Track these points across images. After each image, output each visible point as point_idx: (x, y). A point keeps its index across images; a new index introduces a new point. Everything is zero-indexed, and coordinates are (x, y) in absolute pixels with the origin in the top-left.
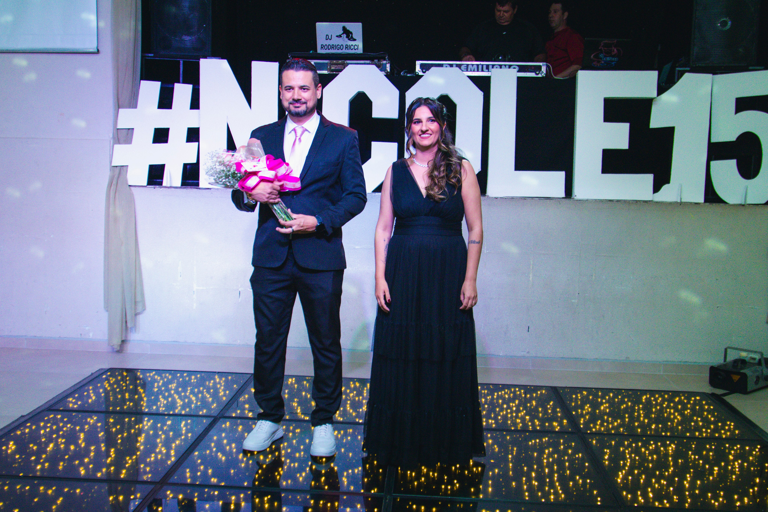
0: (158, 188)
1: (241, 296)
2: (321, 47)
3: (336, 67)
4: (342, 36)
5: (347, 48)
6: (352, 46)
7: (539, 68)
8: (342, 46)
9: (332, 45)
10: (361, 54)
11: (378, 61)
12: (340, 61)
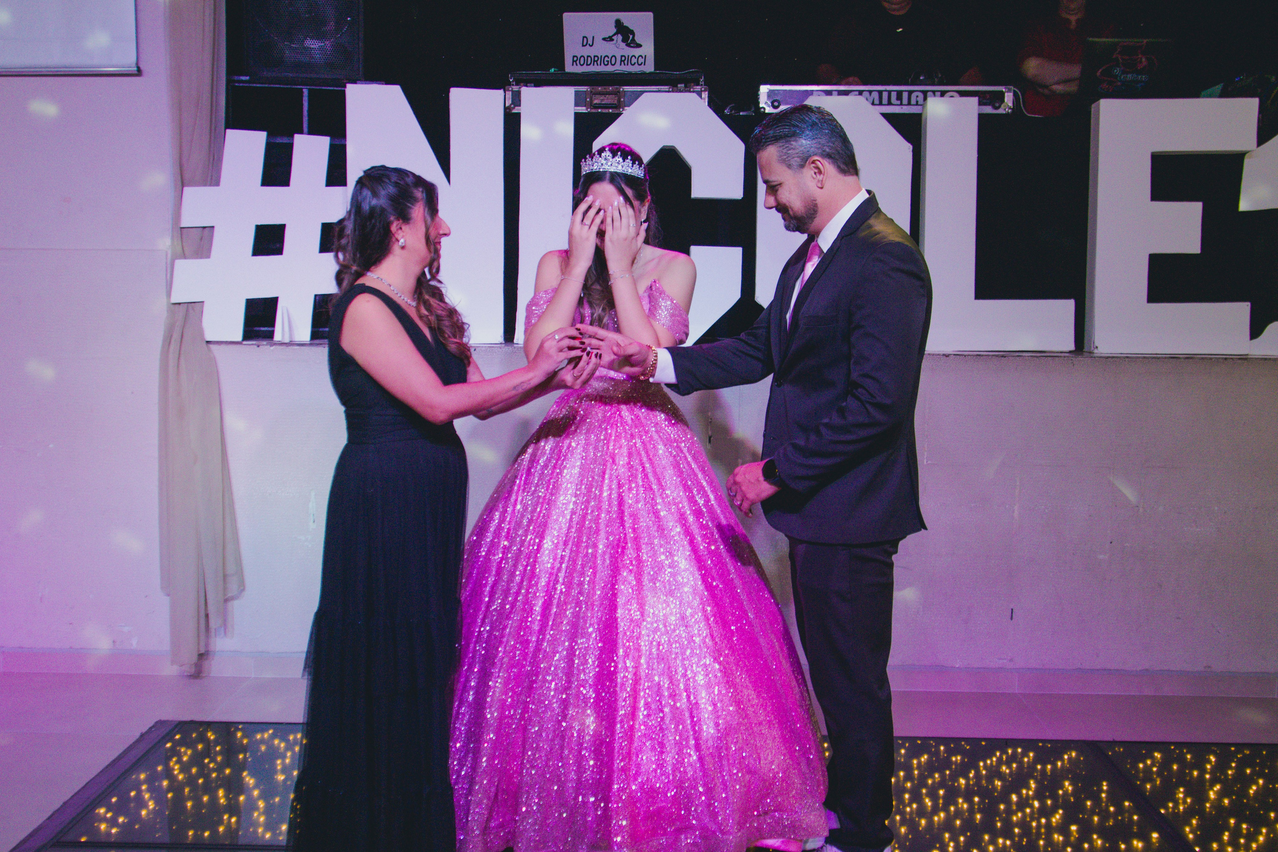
0: (266, 347)
2: (573, 61)
3: (602, 100)
4: (614, 38)
5: (624, 61)
6: (633, 58)
7: (1000, 97)
8: (613, 58)
9: (595, 57)
10: (651, 73)
11: (686, 87)
12: (611, 89)
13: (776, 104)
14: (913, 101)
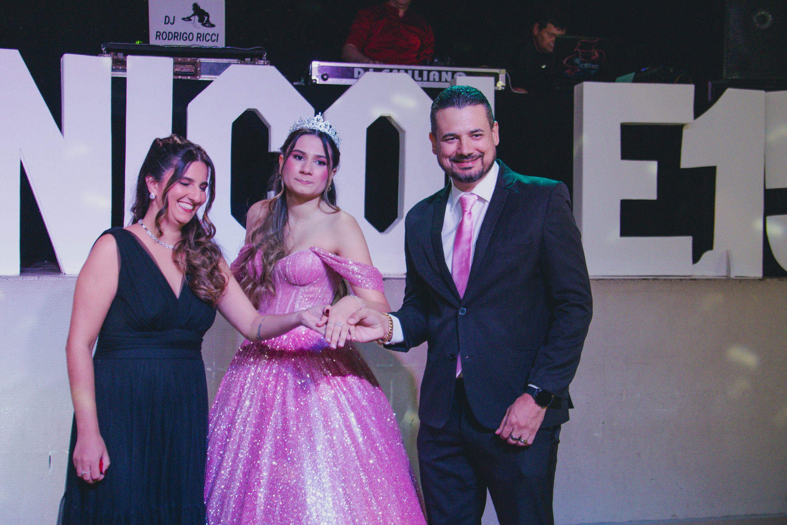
1: (52, 465)
2: (157, 36)
3: (182, 69)
4: (192, 18)
5: (200, 38)
6: (208, 36)
8: (191, 35)
9: (175, 33)
10: (223, 49)
11: (251, 60)
12: (189, 60)
13: (325, 77)
14: (431, 79)
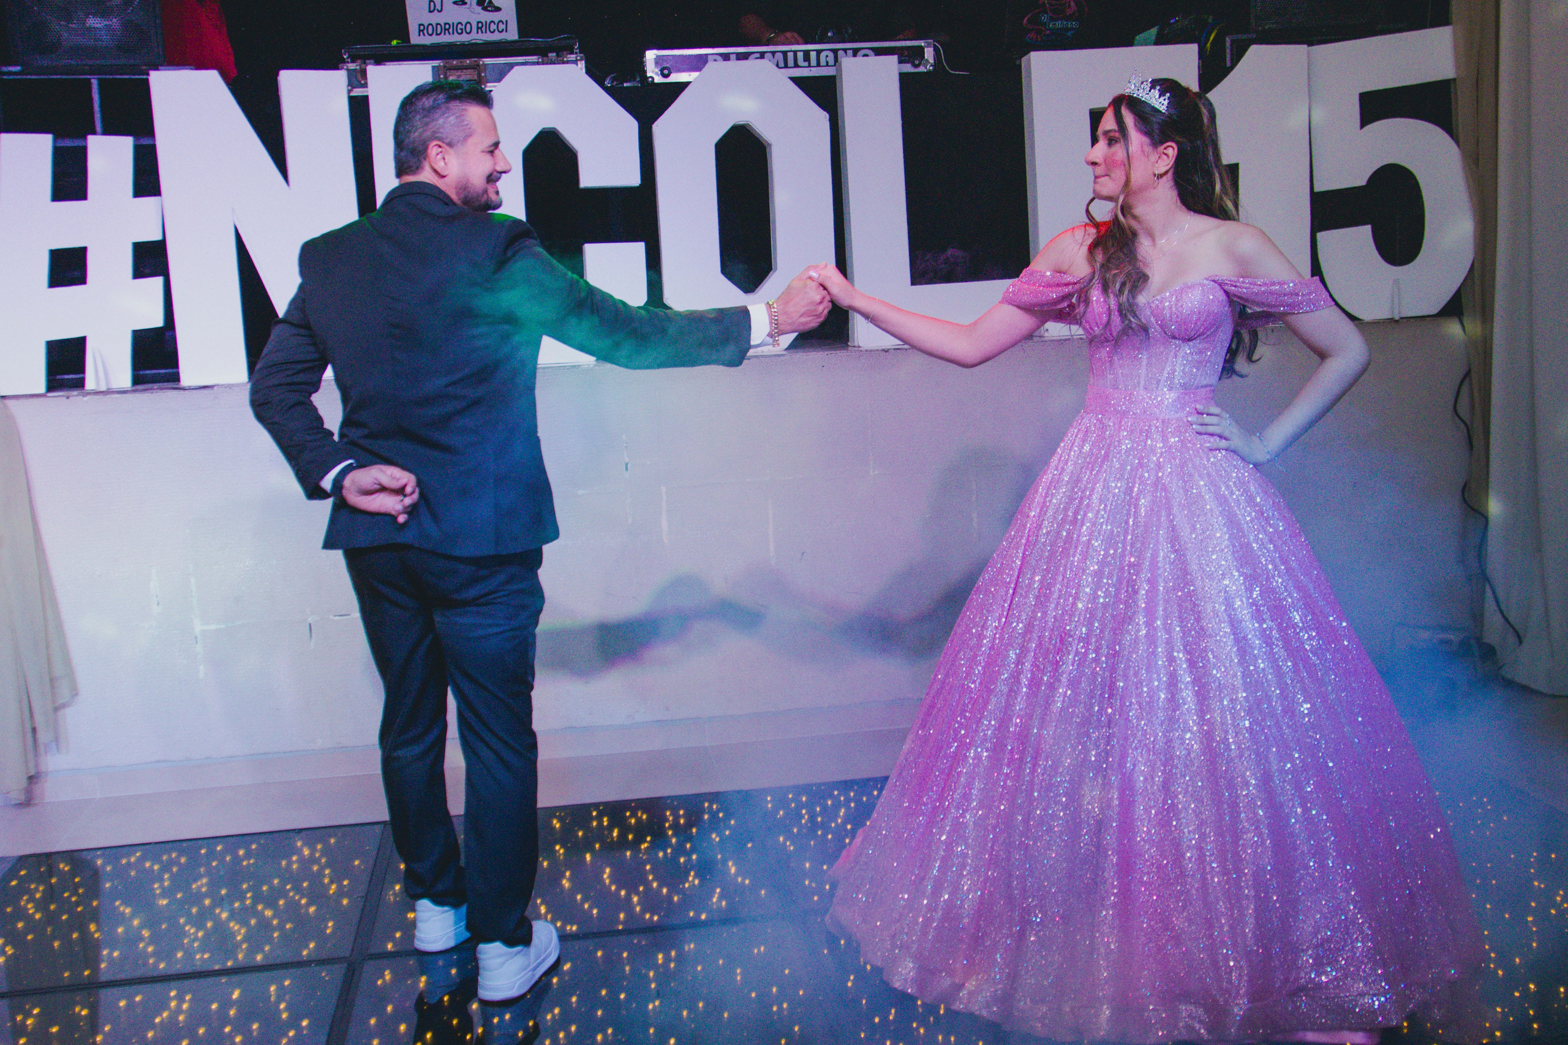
0: (78, 398)
1: (313, 635)
2: (420, 31)
3: (459, 76)
5: (481, 28)
6: (492, 24)
7: (920, 51)
8: (468, 25)
9: (446, 24)
10: (514, 42)
11: (558, 56)
12: (468, 62)
13: (666, 72)
14: (823, 62)
